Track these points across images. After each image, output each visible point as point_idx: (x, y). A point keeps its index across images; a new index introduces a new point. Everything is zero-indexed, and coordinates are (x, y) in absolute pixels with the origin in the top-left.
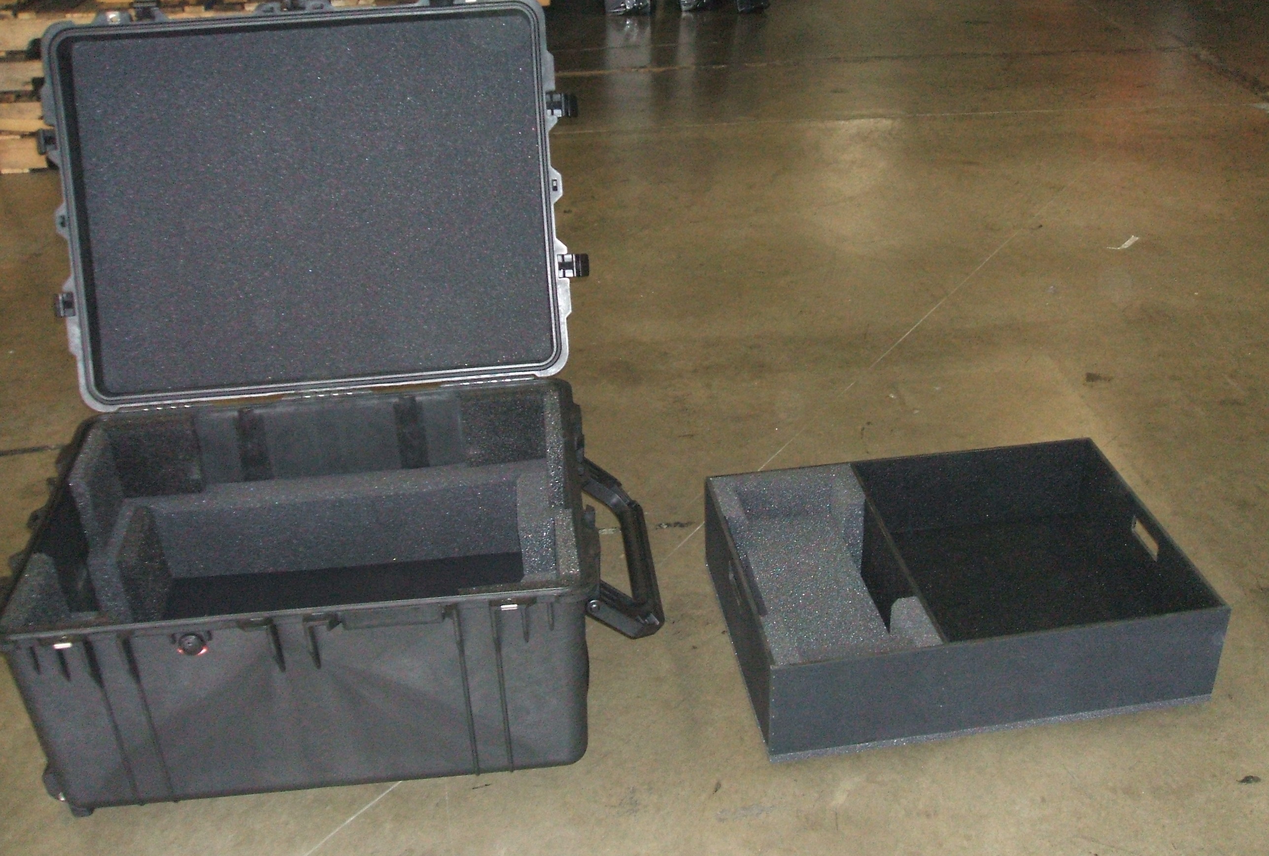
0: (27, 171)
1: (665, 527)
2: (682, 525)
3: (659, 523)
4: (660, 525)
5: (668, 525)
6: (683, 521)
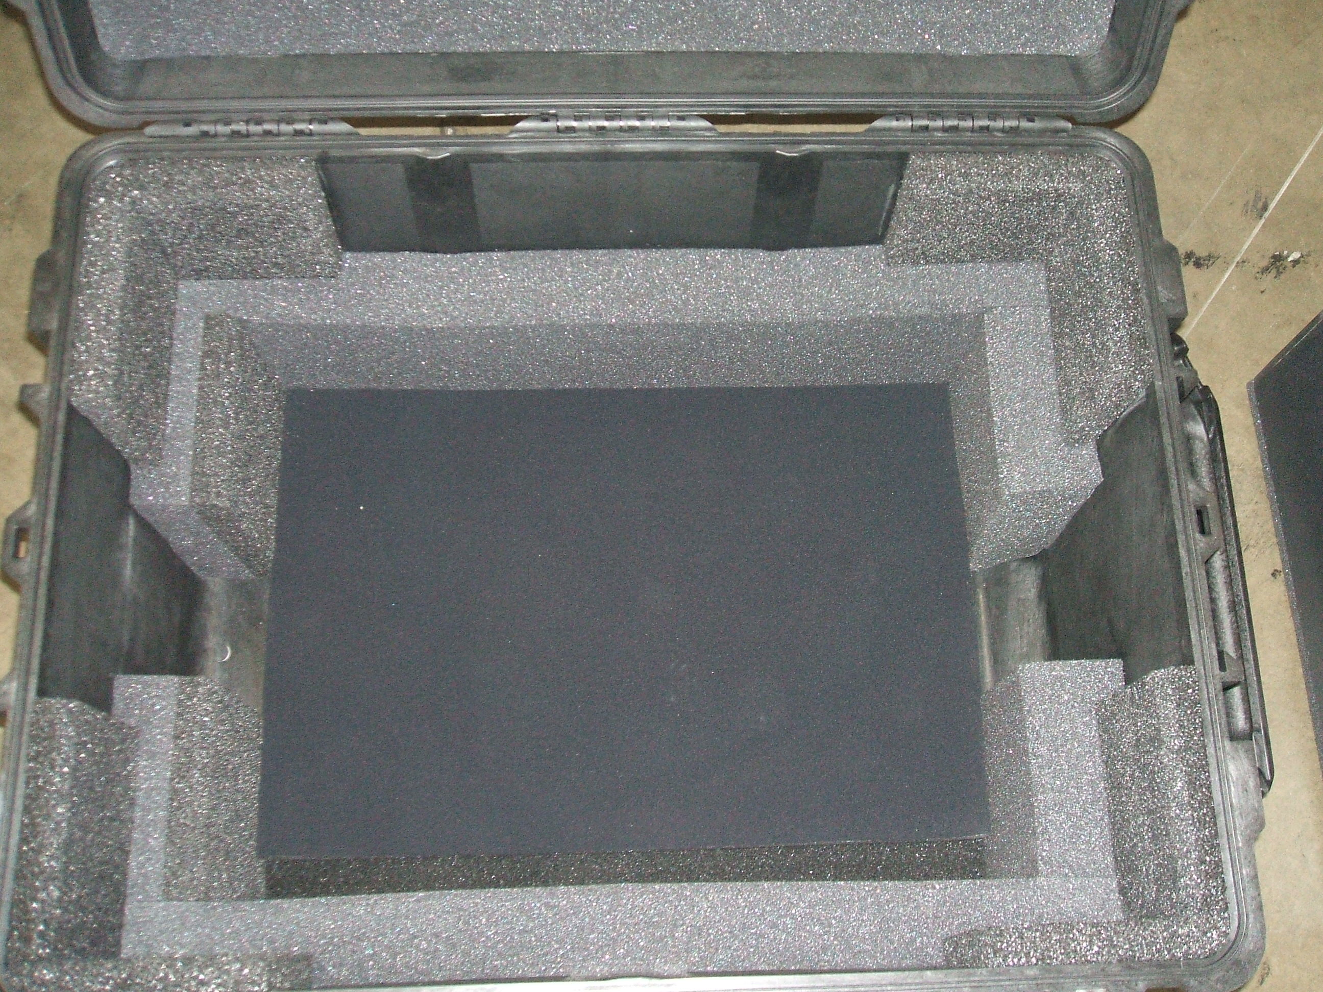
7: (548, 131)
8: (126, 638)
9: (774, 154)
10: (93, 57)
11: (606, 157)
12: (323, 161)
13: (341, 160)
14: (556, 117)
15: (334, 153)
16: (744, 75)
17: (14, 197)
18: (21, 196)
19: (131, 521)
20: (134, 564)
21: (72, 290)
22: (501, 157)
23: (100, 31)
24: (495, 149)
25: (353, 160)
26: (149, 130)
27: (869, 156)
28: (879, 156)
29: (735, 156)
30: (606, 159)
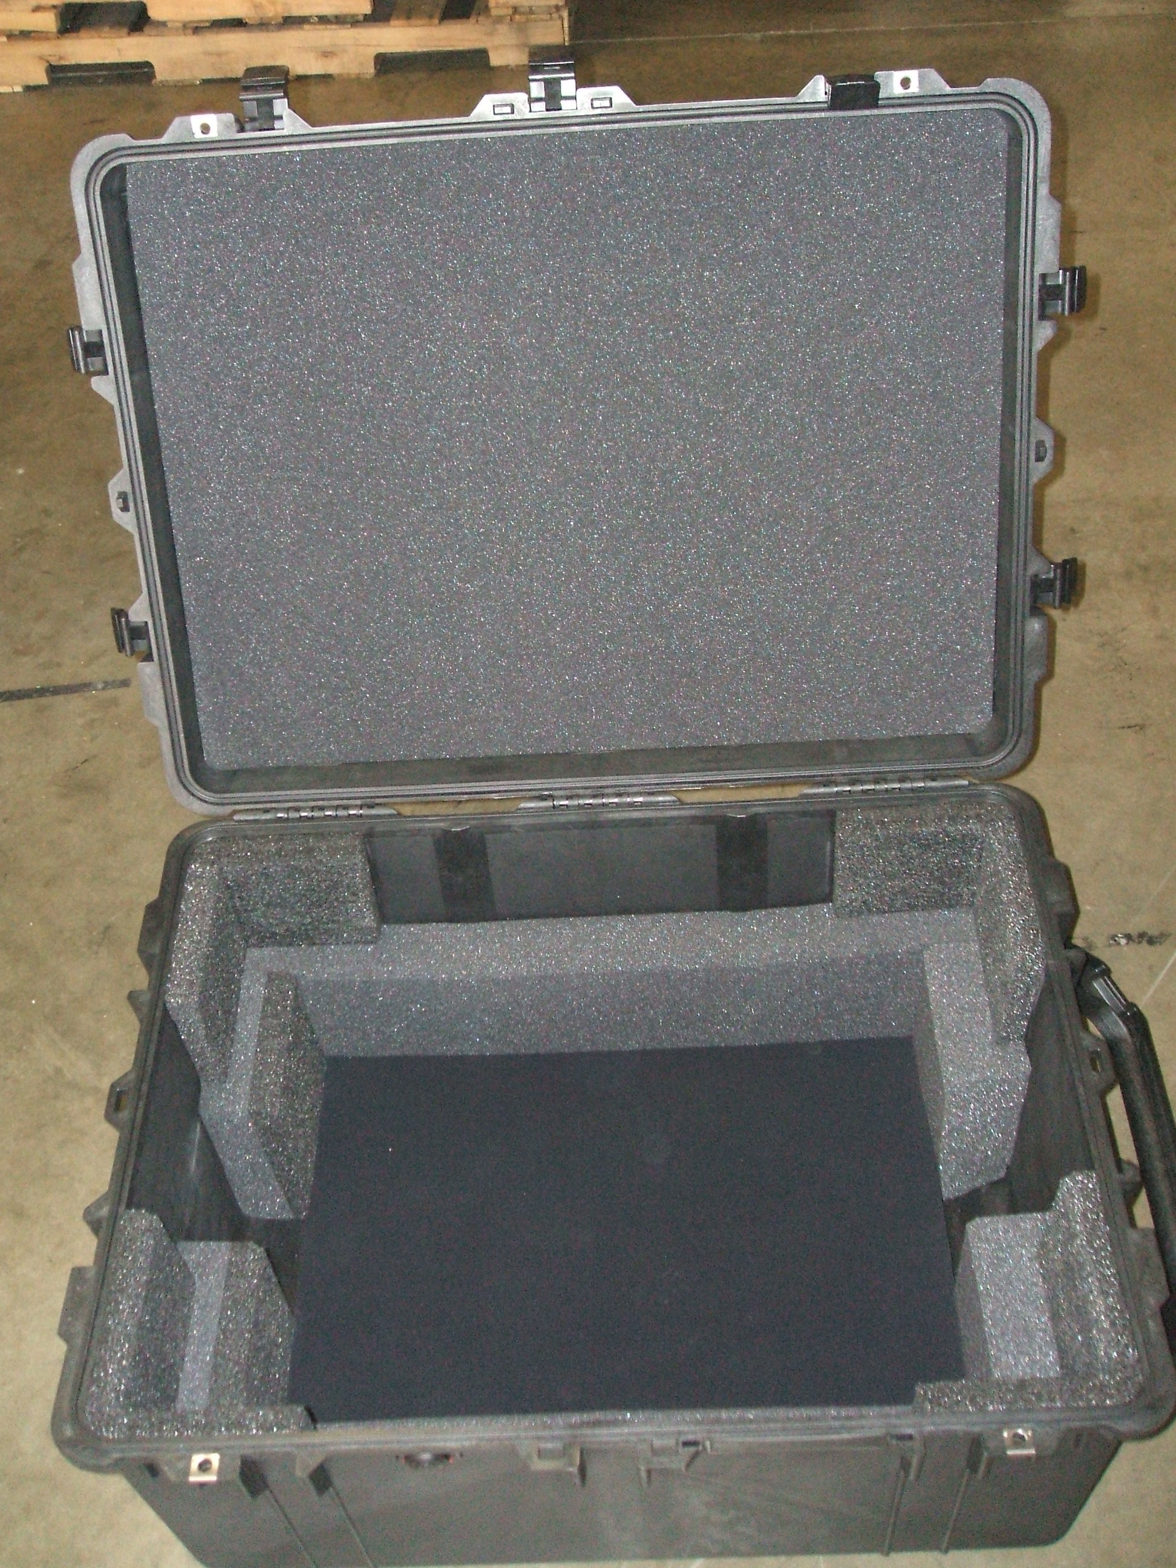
0: (18, 89)
1: (1123, 941)
2: (1151, 941)
3: (1113, 932)
4: (1113, 937)
5: (1128, 937)
6: (1153, 932)
7: (547, 809)
8: (187, 1219)
9: (726, 816)
10: (200, 765)
11: (593, 825)
12: (369, 836)
13: (384, 834)
14: (552, 797)
15: (379, 829)
16: (701, 760)
17: (102, 928)
18: (108, 928)
19: (199, 1126)
20: (198, 1160)
21: (173, 927)
22: (508, 828)
23: (205, 747)
24: (506, 822)
25: (392, 834)
26: (236, 818)
27: (804, 814)
28: (812, 814)
29: (694, 819)
30: (593, 827)
